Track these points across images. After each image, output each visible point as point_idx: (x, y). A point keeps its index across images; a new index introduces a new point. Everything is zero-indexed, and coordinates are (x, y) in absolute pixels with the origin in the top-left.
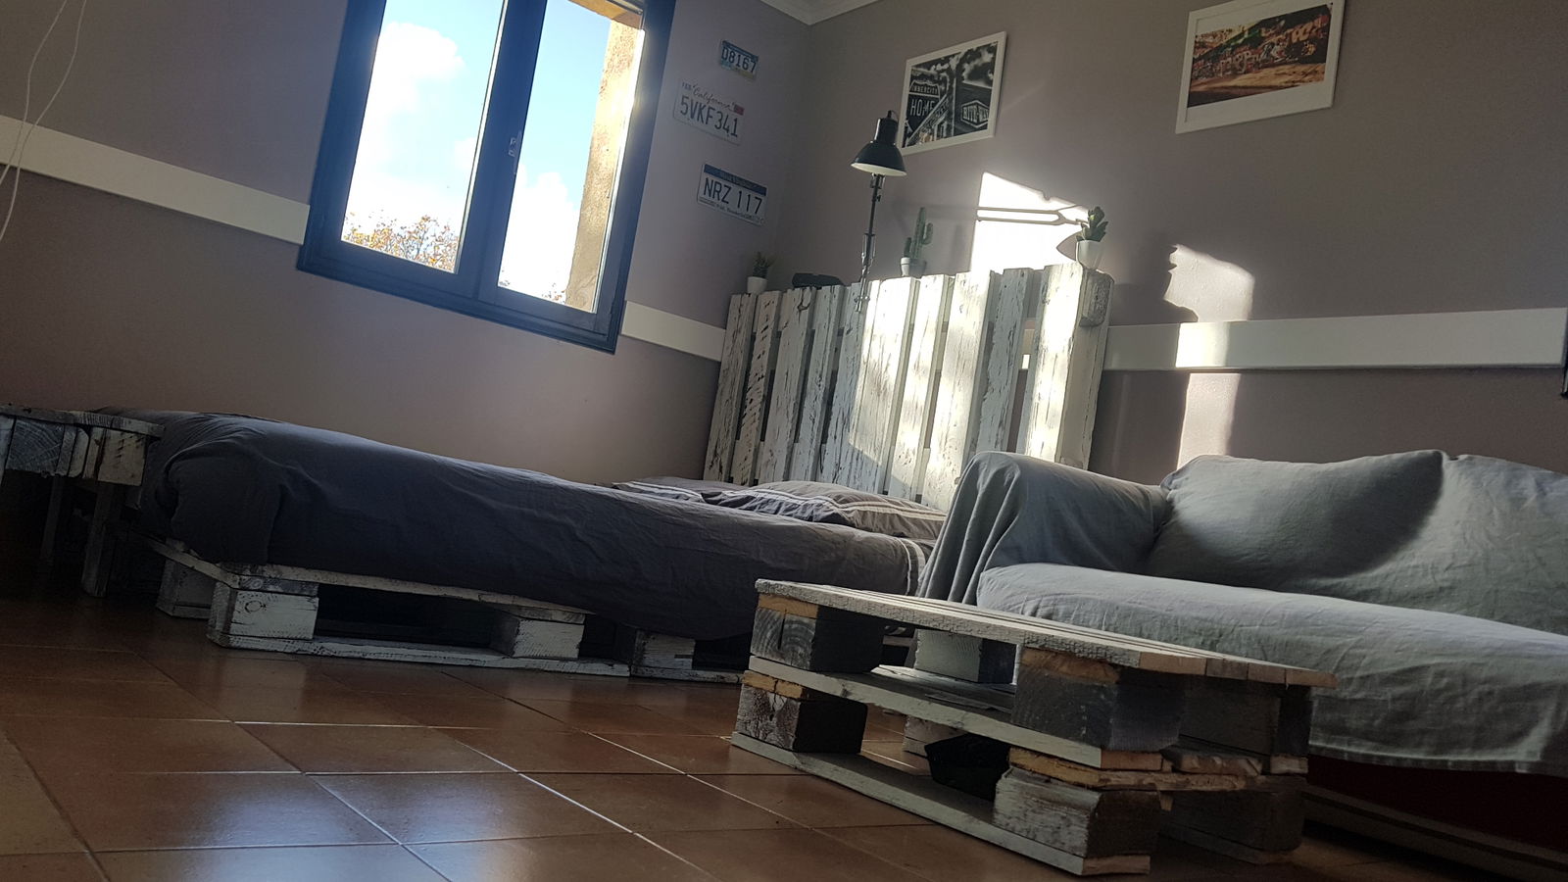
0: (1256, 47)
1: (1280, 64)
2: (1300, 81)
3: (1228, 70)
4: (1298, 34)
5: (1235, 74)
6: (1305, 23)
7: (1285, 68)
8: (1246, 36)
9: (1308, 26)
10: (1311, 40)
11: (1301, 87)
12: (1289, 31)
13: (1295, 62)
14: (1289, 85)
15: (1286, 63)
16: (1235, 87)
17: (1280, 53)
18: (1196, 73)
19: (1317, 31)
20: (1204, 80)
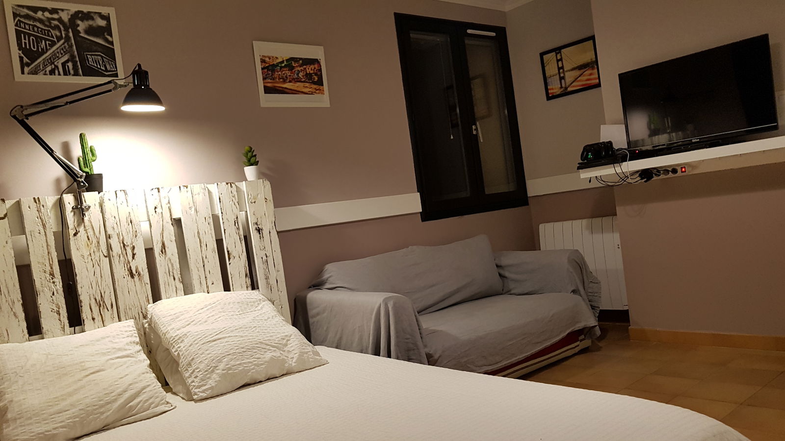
0: (291, 70)
1: (304, 82)
2: (314, 92)
3: (281, 78)
4: (310, 69)
5: (284, 82)
6: (311, 64)
7: (307, 85)
8: (285, 63)
9: (312, 67)
10: (316, 74)
11: (316, 95)
12: (305, 67)
13: (310, 83)
14: (311, 93)
15: (307, 82)
16: (286, 88)
17: (303, 76)
18: (264, 75)
19: (316, 70)
20: (269, 81)
